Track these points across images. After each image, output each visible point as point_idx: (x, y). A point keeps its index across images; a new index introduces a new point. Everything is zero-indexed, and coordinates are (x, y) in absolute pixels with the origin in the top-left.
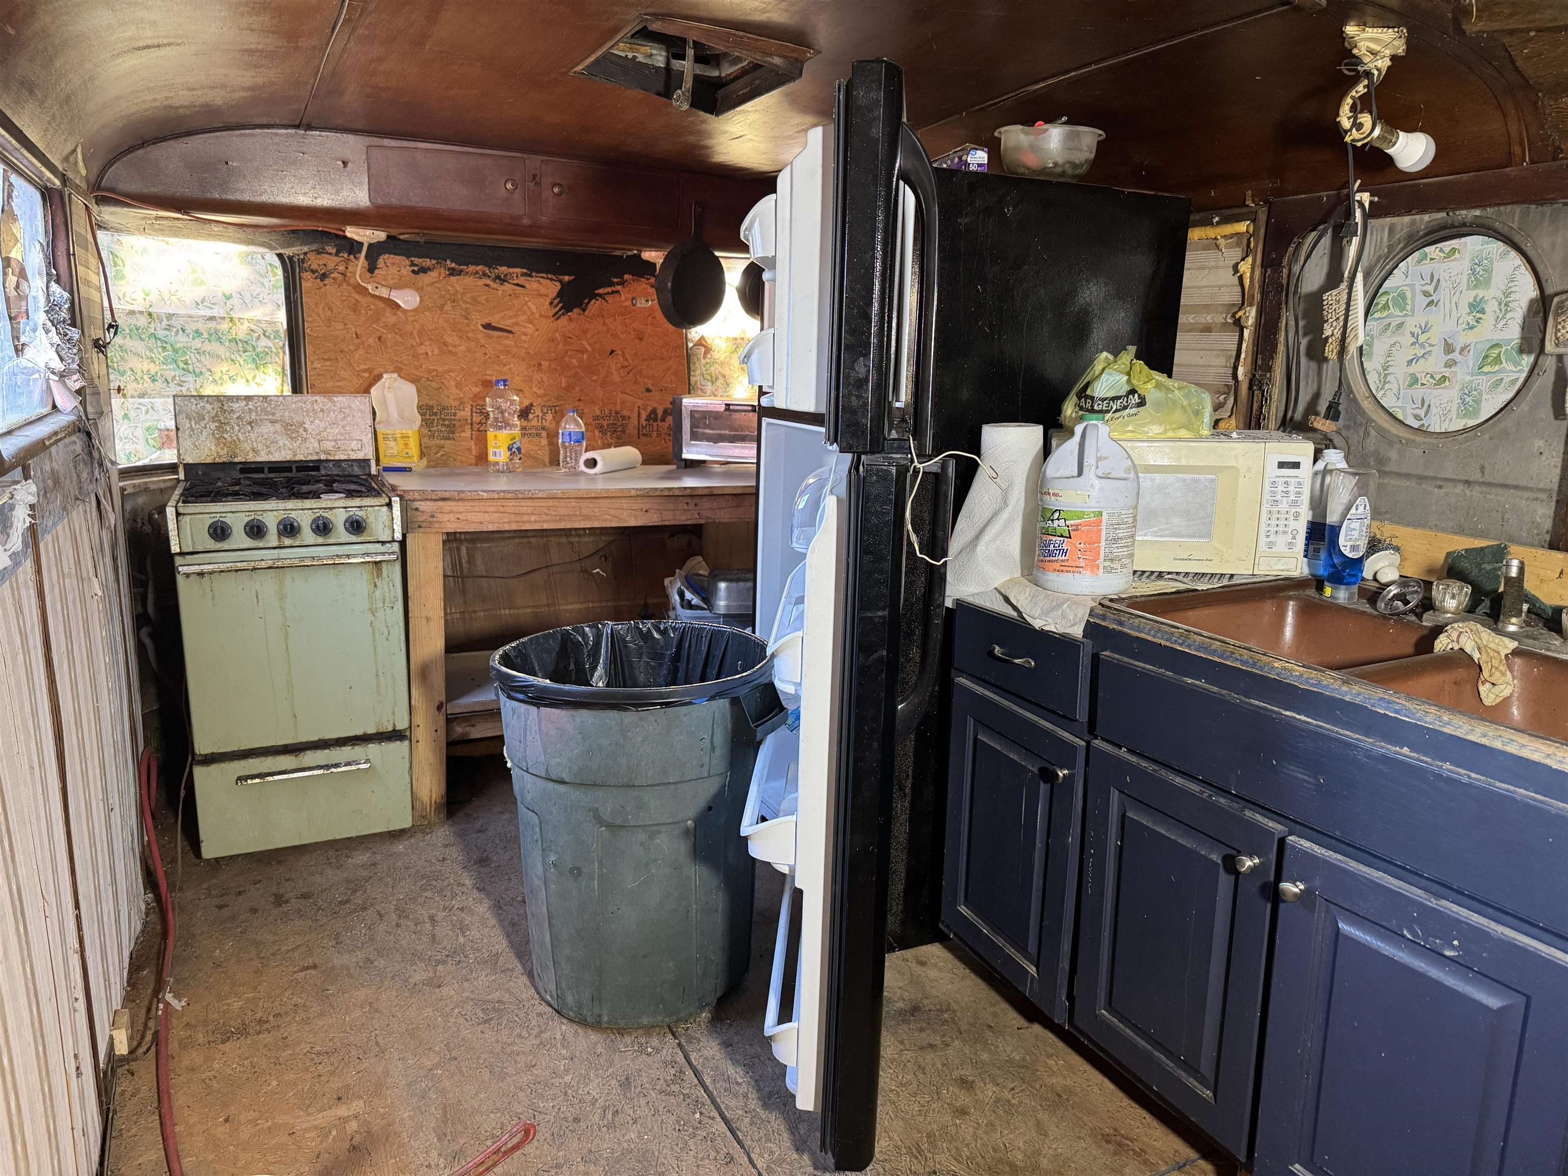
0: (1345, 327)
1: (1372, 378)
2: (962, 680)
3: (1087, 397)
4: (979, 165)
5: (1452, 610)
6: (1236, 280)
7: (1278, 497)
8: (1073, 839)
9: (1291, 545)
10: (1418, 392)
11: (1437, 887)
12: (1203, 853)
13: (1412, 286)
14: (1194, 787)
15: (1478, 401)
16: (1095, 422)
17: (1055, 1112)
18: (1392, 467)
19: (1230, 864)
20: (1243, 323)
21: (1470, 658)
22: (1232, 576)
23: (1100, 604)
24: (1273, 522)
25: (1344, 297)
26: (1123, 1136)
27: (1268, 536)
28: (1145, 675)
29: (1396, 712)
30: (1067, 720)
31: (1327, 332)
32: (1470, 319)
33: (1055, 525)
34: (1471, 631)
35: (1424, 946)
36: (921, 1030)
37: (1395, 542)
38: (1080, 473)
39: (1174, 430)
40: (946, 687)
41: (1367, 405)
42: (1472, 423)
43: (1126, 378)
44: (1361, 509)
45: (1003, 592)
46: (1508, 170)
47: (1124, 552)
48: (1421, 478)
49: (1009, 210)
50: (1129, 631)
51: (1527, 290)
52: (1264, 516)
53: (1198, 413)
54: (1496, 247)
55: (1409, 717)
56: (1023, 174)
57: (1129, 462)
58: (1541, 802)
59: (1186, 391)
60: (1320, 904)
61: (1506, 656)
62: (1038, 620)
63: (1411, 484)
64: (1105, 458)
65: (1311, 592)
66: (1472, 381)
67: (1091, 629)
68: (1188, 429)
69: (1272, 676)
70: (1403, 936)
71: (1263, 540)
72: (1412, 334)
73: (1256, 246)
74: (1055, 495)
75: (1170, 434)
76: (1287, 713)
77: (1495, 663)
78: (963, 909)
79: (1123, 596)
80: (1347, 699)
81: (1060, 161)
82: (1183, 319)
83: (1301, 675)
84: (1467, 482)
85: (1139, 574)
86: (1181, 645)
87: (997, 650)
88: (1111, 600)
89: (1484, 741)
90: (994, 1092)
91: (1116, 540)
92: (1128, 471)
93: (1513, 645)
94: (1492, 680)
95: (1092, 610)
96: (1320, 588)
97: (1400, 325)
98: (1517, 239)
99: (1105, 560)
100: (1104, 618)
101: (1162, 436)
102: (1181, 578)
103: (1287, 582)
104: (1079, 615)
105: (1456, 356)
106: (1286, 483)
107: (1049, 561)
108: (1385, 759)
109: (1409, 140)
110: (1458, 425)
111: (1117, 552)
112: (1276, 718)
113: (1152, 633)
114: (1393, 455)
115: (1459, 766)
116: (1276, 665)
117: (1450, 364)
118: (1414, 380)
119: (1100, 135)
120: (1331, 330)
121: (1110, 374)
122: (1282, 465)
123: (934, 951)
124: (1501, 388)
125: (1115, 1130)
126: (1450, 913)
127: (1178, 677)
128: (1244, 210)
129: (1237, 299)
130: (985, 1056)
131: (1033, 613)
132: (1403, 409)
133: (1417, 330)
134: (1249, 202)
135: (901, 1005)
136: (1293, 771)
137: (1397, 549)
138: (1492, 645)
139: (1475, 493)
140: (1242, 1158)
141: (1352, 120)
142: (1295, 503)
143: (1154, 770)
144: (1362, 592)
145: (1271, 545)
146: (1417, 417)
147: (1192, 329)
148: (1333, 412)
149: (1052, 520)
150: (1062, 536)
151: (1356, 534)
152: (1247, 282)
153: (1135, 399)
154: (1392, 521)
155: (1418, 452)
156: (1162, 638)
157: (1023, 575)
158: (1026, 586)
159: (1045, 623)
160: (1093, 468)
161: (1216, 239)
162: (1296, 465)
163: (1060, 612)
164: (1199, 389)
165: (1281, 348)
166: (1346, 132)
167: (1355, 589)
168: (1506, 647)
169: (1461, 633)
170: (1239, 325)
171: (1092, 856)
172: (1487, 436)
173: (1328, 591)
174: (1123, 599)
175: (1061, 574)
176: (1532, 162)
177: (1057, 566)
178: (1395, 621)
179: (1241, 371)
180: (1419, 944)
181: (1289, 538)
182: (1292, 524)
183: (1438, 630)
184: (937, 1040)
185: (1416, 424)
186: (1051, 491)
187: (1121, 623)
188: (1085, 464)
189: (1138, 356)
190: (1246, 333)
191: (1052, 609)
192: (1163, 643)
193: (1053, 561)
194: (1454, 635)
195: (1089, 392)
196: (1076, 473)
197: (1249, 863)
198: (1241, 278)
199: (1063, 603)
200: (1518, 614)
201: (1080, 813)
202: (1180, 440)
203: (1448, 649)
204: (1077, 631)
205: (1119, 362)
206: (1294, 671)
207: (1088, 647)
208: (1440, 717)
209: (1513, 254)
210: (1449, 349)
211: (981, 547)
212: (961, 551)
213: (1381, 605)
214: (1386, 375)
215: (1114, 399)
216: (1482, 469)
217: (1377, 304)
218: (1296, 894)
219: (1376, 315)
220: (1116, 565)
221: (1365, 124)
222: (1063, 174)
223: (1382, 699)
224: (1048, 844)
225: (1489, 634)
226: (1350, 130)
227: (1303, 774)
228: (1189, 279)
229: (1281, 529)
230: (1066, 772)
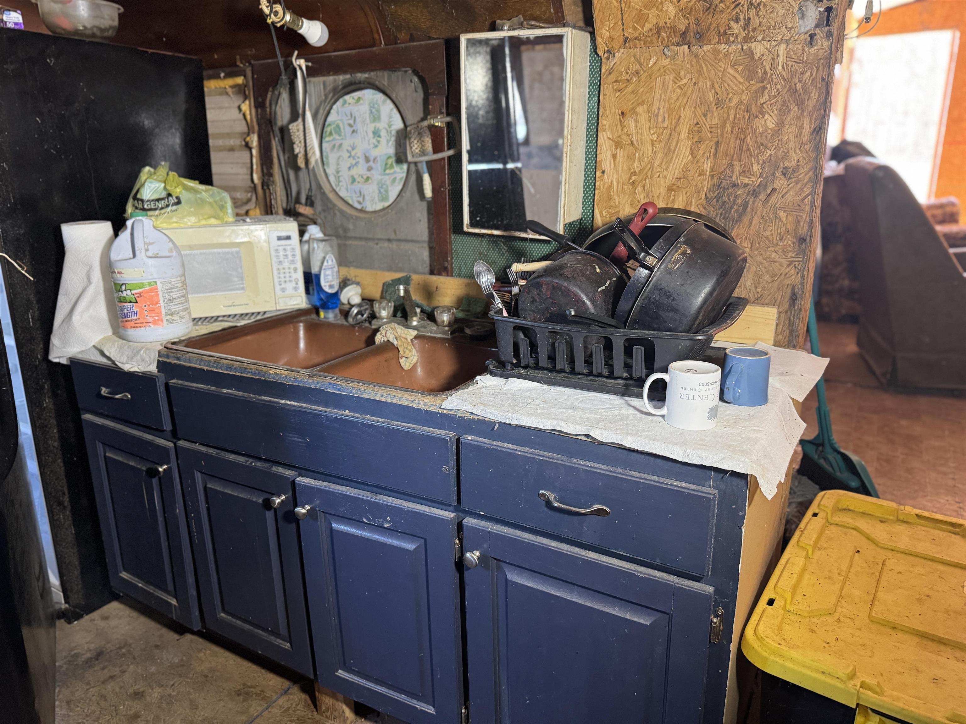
0: (305, 146)
1: (332, 179)
2: (87, 417)
3: (138, 200)
4: (16, 24)
5: (385, 317)
6: (241, 116)
7: (282, 259)
8: (179, 511)
9: (296, 289)
10: (357, 187)
11: (376, 490)
12: (254, 500)
13: (342, 120)
14: (241, 459)
15: (387, 191)
16: (140, 218)
17: (203, 688)
18: (351, 234)
19: (268, 504)
20: (250, 145)
21: (393, 344)
22: (265, 313)
23: (165, 347)
24: (282, 275)
25: (301, 127)
26: (250, 687)
27: (280, 285)
28: (199, 392)
29: (338, 390)
30: (158, 431)
31: (297, 151)
32: (374, 141)
33: (125, 295)
34: (392, 328)
35: (374, 525)
36: (103, 669)
37: (358, 279)
38: (134, 256)
39: (205, 219)
40: (79, 423)
41: (331, 196)
42: (386, 204)
43: (163, 185)
44: (330, 262)
45: (99, 347)
46: (375, 49)
47: (180, 307)
48: (367, 239)
49: (51, 61)
50: (184, 363)
51: (398, 124)
52: (275, 272)
53: (222, 208)
54: (380, 96)
55: (345, 392)
56: (61, 34)
57: (171, 245)
58: (413, 428)
59: (211, 192)
60: (321, 516)
61: (412, 340)
62: (127, 365)
63: (363, 243)
64: (153, 243)
65: (314, 316)
66: (382, 180)
67: (161, 365)
68: (215, 218)
69: (271, 380)
70: (364, 522)
71: (278, 288)
72: (348, 151)
73: (249, 93)
74: (119, 273)
75: (203, 222)
76: (283, 402)
77: (406, 345)
78: (124, 575)
79: (183, 338)
80: (313, 386)
81: (88, 25)
82: (211, 142)
83: (286, 376)
84: (389, 240)
85: (196, 321)
86: (216, 368)
87: (104, 391)
88: (173, 343)
89: (382, 399)
90: (159, 692)
91: (171, 300)
92: (171, 250)
93: (414, 333)
94: (405, 355)
95: (159, 352)
96: (318, 314)
97: (340, 145)
98: (388, 92)
99: (166, 315)
100: (168, 356)
101: (198, 224)
102: (230, 319)
103: (299, 312)
104: (152, 357)
105: (371, 164)
106: (285, 249)
107: (126, 321)
108: (336, 420)
109: (310, 25)
110: (379, 206)
111: (174, 308)
112: (277, 407)
113: (198, 362)
114: (351, 226)
115: (374, 416)
116: (271, 372)
117: (370, 169)
118: (354, 180)
119: (119, 9)
120: (298, 149)
121: (151, 183)
122: (279, 238)
123: (114, 607)
124: (396, 183)
125: (244, 684)
126: (382, 502)
127: (218, 390)
128: (236, 69)
129: (245, 129)
130: (153, 669)
131: (122, 360)
132: (351, 197)
133: (350, 149)
134: (238, 63)
135: (88, 655)
136: (292, 437)
137: (358, 284)
138: (403, 335)
139: (394, 246)
140: (312, 677)
141: (269, 8)
142: (293, 262)
143: (217, 454)
144: (341, 311)
145: (283, 290)
146: (359, 202)
147: (221, 149)
148: (310, 202)
149: (122, 291)
150: (131, 302)
151: (330, 278)
152: (248, 117)
153: (172, 200)
154: (356, 267)
155: (363, 224)
156: (204, 365)
157: (114, 334)
158: (115, 341)
159: (132, 366)
160: (143, 251)
161: (225, 88)
162: (288, 238)
163: (139, 358)
164: (220, 191)
165: (275, 160)
166: (267, 16)
167: (337, 311)
168: (411, 335)
169: (387, 331)
170: (248, 146)
171: (193, 518)
172: (394, 212)
173: (322, 314)
174: (183, 341)
175: (137, 329)
176: (385, 44)
177: (132, 324)
178: (359, 328)
179: (255, 177)
180: (372, 524)
181: (294, 284)
182: (294, 276)
183: (377, 330)
184: (116, 671)
185: (359, 207)
186: (116, 271)
187: (178, 359)
188: (136, 249)
189: (171, 169)
190: (254, 152)
191: (134, 355)
192: (206, 368)
193: (128, 321)
194: (384, 333)
195: (139, 196)
196: (131, 256)
197: (278, 501)
198: (244, 115)
199: (140, 351)
200: (416, 314)
201: (180, 491)
202: (211, 226)
203: (382, 341)
204: (153, 368)
205: (158, 174)
206: (282, 374)
207: (162, 378)
208: (360, 389)
209: (389, 101)
210: (367, 160)
211: (76, 318)
212: (63, 321)
213: (350, 320)
214: (339, 177)
215: (158, 200)
216: (395, 232)
217: (326, 132)
218: (304, 514)
219: (327, 139)
220: (176, 317)
221: (279, 12)
222: (94, 35)
223: (330, 384)
224: (165, 516)
225: (402, 329)
226: (270, 15)
227: (298, 438)
228: (210, 115)
229: (287, 279)
230: (165, 467)
